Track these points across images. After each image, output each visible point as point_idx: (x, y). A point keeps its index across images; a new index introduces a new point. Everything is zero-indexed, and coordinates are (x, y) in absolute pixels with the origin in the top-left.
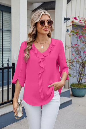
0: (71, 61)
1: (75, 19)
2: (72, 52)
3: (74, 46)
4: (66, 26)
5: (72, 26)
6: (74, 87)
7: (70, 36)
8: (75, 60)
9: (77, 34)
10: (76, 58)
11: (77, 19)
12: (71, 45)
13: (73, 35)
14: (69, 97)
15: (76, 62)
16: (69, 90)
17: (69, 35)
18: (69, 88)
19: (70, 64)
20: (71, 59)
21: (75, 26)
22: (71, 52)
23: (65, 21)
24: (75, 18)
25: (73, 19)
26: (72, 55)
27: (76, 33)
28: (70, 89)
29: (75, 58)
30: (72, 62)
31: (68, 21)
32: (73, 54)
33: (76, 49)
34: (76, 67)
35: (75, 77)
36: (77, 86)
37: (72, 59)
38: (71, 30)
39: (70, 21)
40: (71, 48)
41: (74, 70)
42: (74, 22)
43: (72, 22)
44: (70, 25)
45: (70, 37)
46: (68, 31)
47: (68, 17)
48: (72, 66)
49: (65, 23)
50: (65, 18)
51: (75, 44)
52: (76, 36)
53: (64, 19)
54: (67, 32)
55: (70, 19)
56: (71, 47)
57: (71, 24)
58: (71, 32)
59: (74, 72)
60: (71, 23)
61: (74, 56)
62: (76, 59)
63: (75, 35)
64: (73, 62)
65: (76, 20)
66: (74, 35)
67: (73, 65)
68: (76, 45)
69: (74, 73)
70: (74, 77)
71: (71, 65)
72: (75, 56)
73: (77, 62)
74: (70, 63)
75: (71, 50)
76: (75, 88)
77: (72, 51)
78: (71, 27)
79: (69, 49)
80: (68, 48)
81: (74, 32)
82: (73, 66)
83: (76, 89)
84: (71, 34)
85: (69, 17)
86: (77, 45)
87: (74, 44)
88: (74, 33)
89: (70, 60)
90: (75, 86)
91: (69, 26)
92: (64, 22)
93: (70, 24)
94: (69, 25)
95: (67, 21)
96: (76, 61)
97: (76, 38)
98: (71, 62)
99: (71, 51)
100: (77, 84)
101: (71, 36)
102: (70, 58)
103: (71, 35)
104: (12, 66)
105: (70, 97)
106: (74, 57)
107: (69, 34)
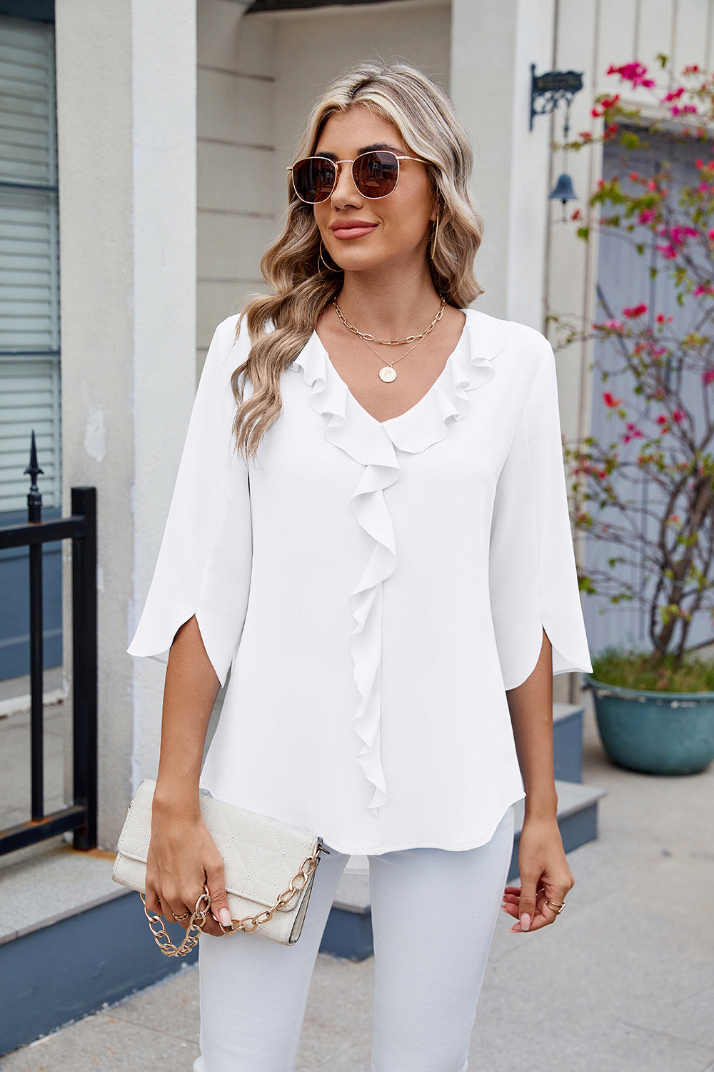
0: (589, 457)
1: (628, 84)
2: (605, 375)
3: (620, 319)
4: (553, 146)
5: (606, 146)
6: (618, 690)
7: (584, 233)
8: (633, 451)
9: (644, 219)
10: (638, 434)
11: (648, 77)
12: (594, 314)
13: (615, 222)
14: (578, 781)
15: (632, 471)
16: (578, 717)
17: (577, 225)
18: (572, 701)
19: (584, 489)
20: (590, 441)
21: (630, 146)
22: (590, 378)
23: (540, 102)
24: (631, 72)
25: (616, 77)
26: (606, 409)
27: (637, 204)
28: (586, 703)
29: (632, 433)
30: (601, 467)
31: (569, 102)
32: (609, 399)
33: (639, 349)
34: (645, 511)
35: (624, 604)
36: (649, 676)
37: (605, 445)
38: (598, 176)
39: (583, 101)
40: (591, 343)
41: (617, 539)
42: (619, 111)
43: (600, 109)
44: (587, 138)
45: (581, 243)
46: (563, 188)
47: (563, 67)
48: (603, 504)
49: (542, 122)
50: (540, 72)
51: (634, 304)
52: (643, 234)
53: (535, 80)
54: (557, 203)
55: (586, 80)
56: (590, 330)
57: (597, 128)
58: (591, 203)
59: (625, 551)
60: (595, 114)
61: (622, 416)
62: (637, 443)
63: (635, 220)
64: (610, 464)
65: (641, 90)
66: (625, 223)
67: (608, 490)
68: (640, 310)
69: (622, 560)
70: (616, 599)
71: (588, 497)
72: (632, 417)
73: (643, 462)
74: (584, 479)
75: (590, 359)
76: (629, 694)
77: (608, 366)
78: (598, 148)
79: (576, 346)
80: (565, 334)
81: (616, 199)
82: (610, 500)
83: (634, 702)
84: (597, 212)
85: (577, 69)
86: (645, 318)
87: (619, 303)
88: (621, 210)
89: (585, 449)
90: (631, 680)
91: (576, 146)
92: (533, 113)
93: (586, 128)
94: (573, 136)
95: (562, 103)
96: (634, 458)
97: (640, 249)
98: (588, 471)
99: (597, 364)
100: (645, 661)
101: (595, 236)
102: (587, 433)
103: (595, 225)
104: (67, 513)
105: (586, 775)
106: (616, 419)
107: (576, 216)
